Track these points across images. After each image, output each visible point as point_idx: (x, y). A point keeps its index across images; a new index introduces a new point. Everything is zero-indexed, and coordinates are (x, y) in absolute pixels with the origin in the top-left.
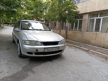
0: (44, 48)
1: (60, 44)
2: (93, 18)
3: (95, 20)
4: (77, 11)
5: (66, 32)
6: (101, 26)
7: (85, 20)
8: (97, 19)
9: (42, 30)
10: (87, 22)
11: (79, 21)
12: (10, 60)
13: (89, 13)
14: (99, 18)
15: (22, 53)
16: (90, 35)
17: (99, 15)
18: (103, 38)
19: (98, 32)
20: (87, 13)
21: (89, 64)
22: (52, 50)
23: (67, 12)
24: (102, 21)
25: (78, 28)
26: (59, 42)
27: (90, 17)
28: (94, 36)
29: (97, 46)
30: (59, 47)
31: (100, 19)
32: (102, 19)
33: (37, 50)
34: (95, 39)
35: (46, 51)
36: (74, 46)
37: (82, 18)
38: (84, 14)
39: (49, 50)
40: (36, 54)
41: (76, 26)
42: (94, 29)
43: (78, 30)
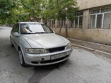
0: (51, 56)
1: (66, 49)
2: (94, 14)
3: (96, 16)
6: (103, 22)
7: (86, 17)
8: (98, 15)
10: (87, 19)
12: (13, 71)
13: (90, 9)
14: (100, 13)
15: (26, 62)
16: (92, 32)
17: (100, 10)
18: (106, 34)
19: (99, 29)
20: (87, 9)
21: (98, 68)
22: (59, 56)
24: (103, 17)
26: (65, 47)
27: (91, 13)
28: (96, 33)
29: (100, 43)
30: (66, 52)
31: (101, 15)
32: (103, 15)
33: (43, 59)
34: (97, 36)
36: (77, 46)
37: (82, 15)
39: (55, 57)
42: (95, 25)
43: (78, 27)
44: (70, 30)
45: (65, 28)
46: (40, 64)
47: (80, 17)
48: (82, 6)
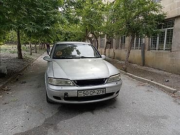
0: (78, 91)
1: (107, 83)
4: (161, 13)
5: (143, 53)
9: (85, 58)
11: (167, 32)
22: (92, 93)
23: (141, 18)
25: (165, 46)
26: (105, 80)
30: (105, 88)
33: (66, 94)
35: (82, 95)
37: (173, 26)
38: (176, 17)
39: (86, 94)
40: (66, 99)
41: (162, 42)
43: (164, 48)
44: (150, 54)
45: (141, 50)
46: (64, 101)
47: (168, 31)
48: (173, 10)
